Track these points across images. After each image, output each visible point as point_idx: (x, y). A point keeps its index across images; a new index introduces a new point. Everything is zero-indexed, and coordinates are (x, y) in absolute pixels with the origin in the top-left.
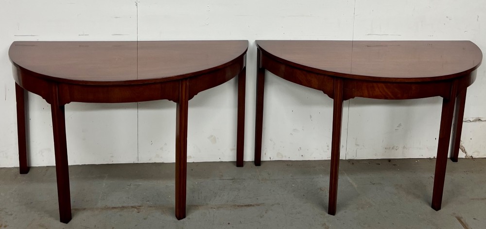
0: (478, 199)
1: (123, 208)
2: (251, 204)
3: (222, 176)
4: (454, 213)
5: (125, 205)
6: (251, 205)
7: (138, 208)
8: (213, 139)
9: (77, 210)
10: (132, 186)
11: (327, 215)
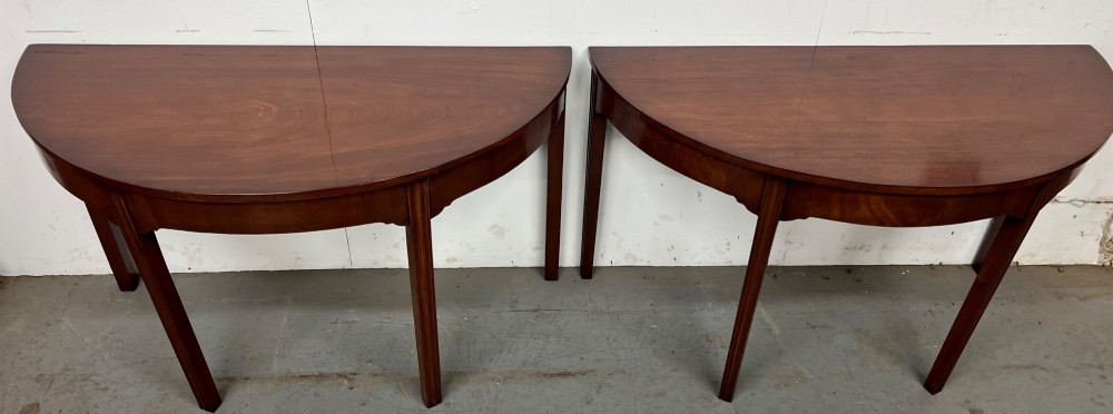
0: (1018, 367)
1: (322, 376)
2: (570, 370)
3: (516, 302)
4: (968, 401)
5: (325, 370)
6: (569, 374)
7: (349, 377)
8: (499, 231)
9: (231, 380)
10: (339, 325)
11: (718, 400)
